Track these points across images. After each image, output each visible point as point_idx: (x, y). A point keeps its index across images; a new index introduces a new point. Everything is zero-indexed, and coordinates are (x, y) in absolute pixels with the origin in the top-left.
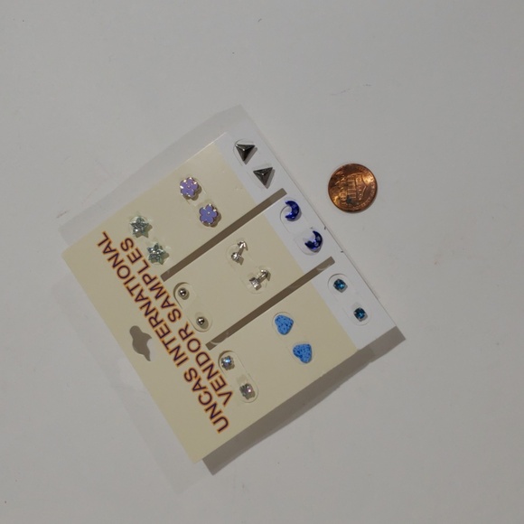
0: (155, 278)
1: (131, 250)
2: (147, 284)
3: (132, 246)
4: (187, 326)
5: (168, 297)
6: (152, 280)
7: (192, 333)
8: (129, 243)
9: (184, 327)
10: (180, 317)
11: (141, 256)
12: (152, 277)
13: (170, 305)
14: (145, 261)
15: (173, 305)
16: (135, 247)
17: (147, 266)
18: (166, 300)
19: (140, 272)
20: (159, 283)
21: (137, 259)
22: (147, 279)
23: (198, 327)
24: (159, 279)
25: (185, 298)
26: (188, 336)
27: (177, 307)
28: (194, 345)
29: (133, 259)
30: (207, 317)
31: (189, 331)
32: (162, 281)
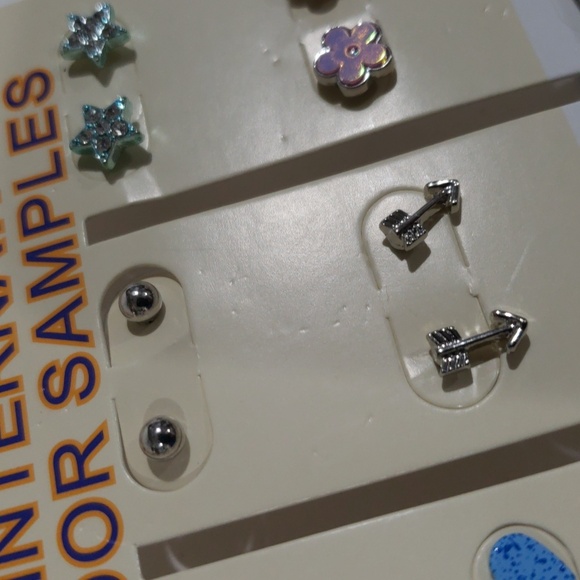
0: (64, 221)
1: (31, 109)
2: (27, 231)
3: (41, 98)
4: (98, 439)
5: (77, 303)
6: (48, 225)
7: (103, 477)
8: (37, 86)
9: (82, 439)
10: (85, 394)
11: (53, 135)
12: (56, 213)
13: (69, 336)
14: (56, 156)
15: (83, 338)
16: (48, 103)
17: (57, 173)
18: (64, 314)
19: (22, 186)
20: (68, 243)
21: (34, 141)
22: (35, 217)
23: (140, 461)
24: (78, 230)
25: (141, 328)
26: (83, 482)
27: (96, 352)
28: (89, 533)
29: (23, 135)
30: (192, 430)
31: (94, 465)
32: (83, 239)
